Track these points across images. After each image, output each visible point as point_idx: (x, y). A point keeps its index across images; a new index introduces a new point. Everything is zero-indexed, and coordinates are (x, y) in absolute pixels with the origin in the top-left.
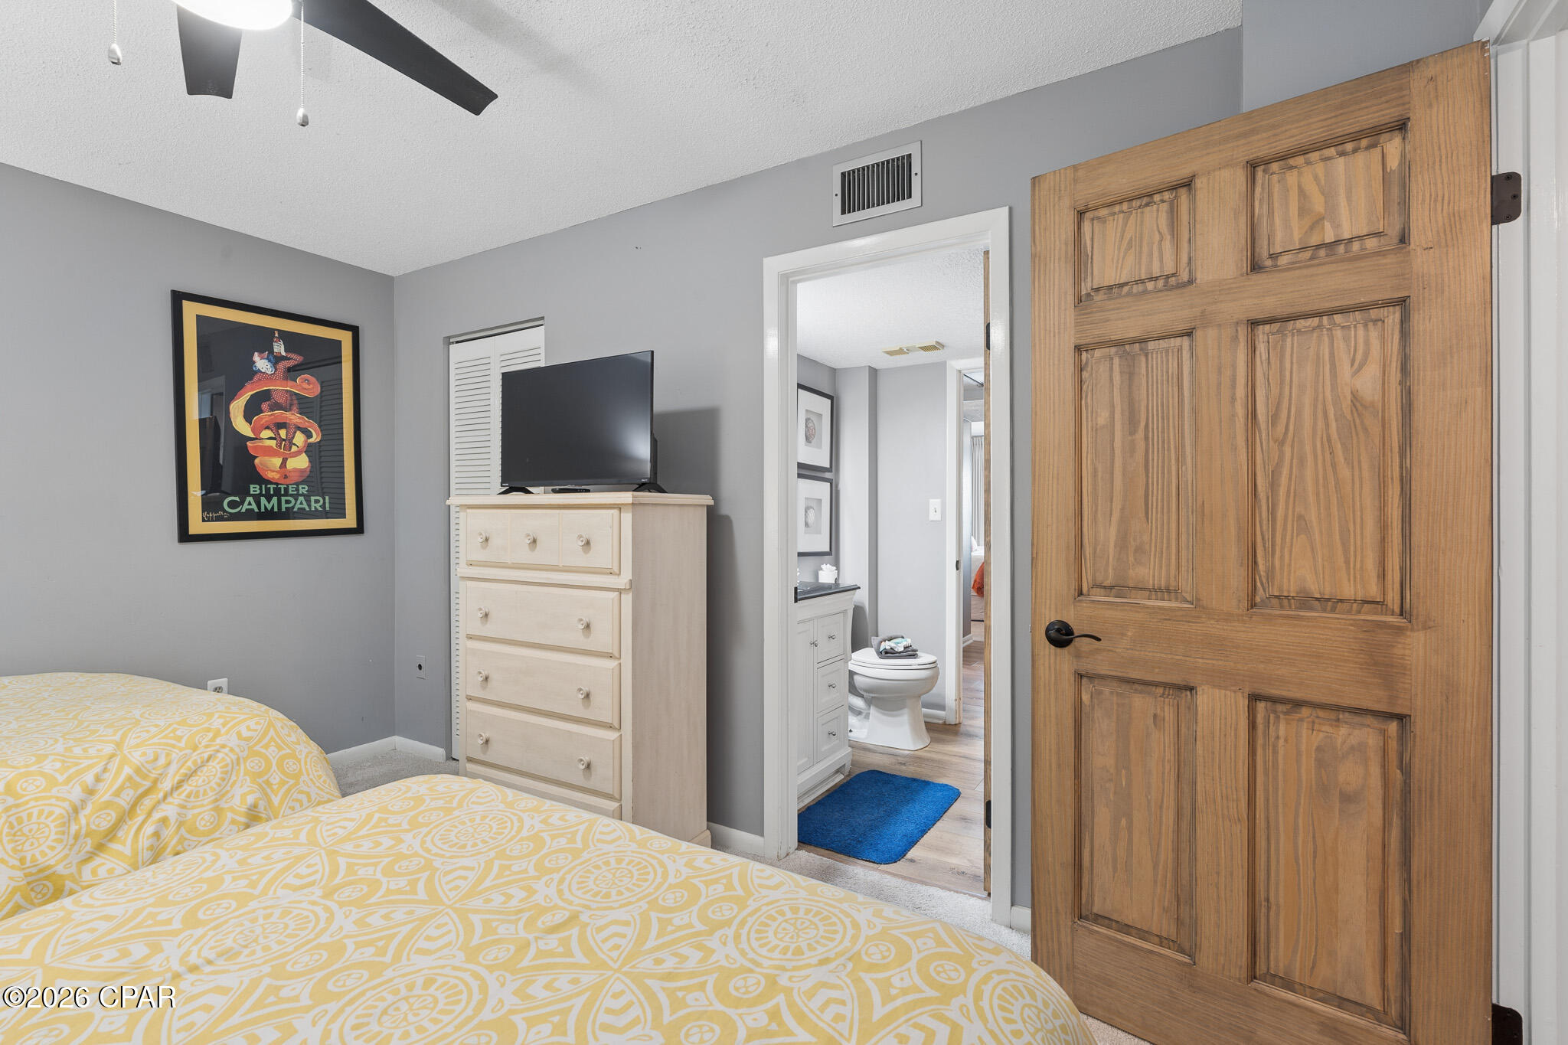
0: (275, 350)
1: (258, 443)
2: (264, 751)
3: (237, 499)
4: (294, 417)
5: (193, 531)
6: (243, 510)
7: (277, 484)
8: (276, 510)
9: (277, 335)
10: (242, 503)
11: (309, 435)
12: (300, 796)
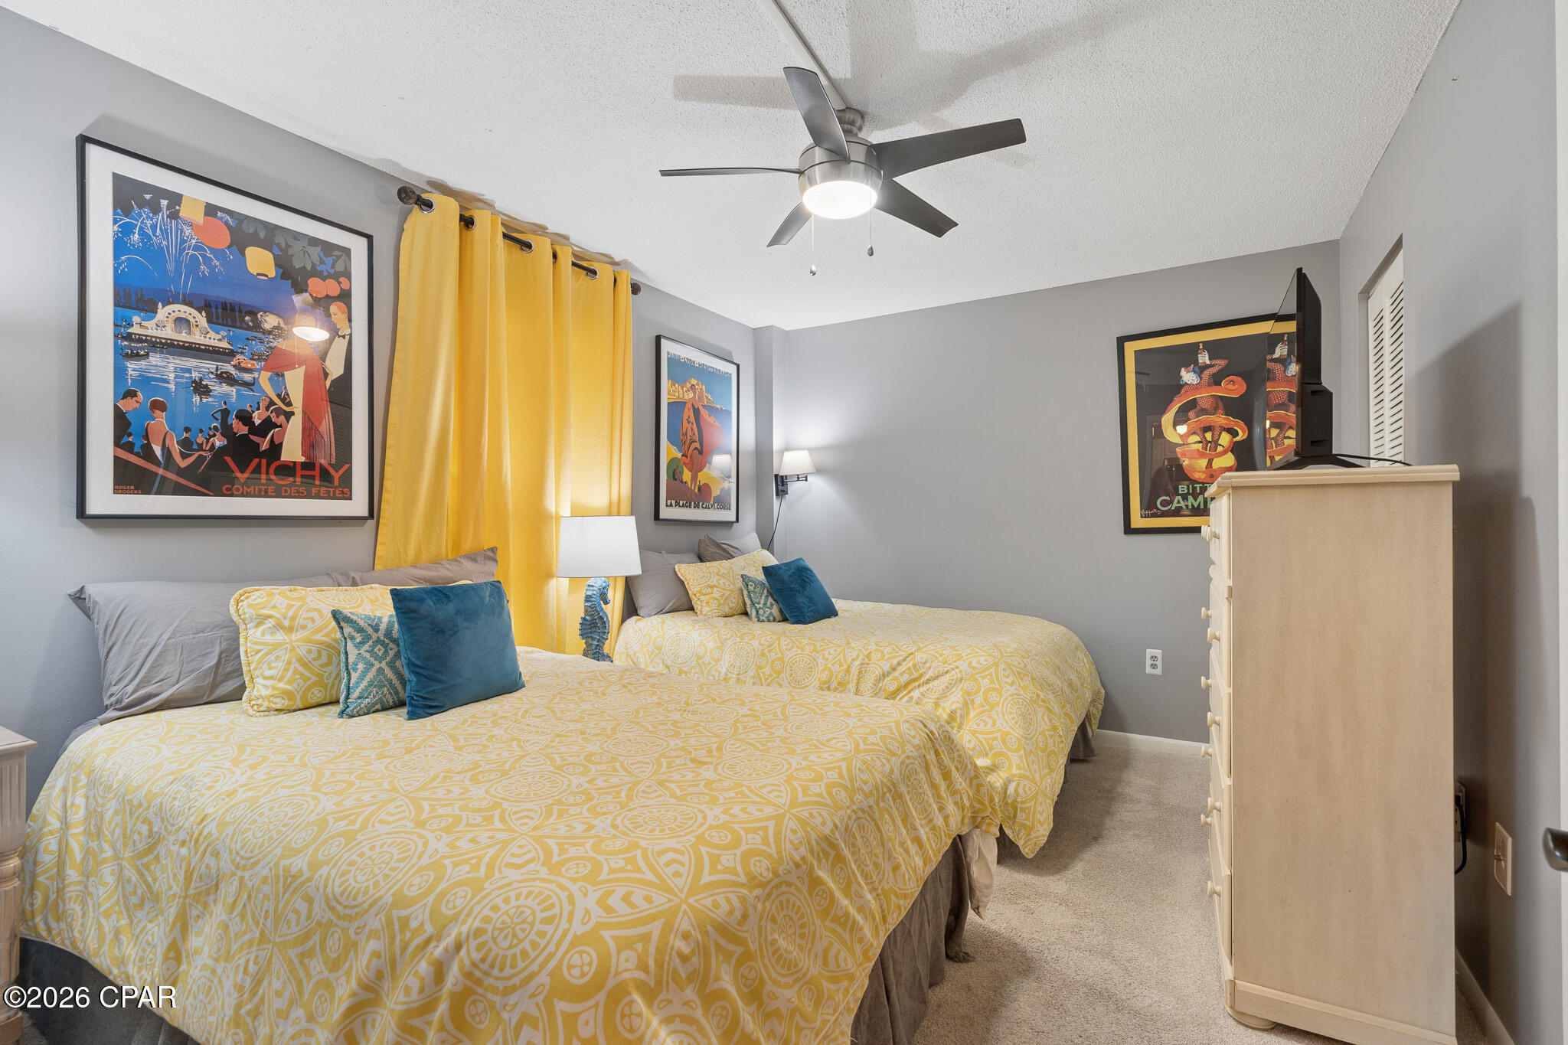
0: (1200, 361)
1: (1186, 448)
2: (980, 679)
3: (1168, 498)
4: (1220, 419)
5: (1133, 525)
6: (1173, 508)
7: (1203, 483)
8: (1202, 507)
9: (1201, 347)
10: (1171, 502)
11: (1234, 433)
12: (988, 720)
